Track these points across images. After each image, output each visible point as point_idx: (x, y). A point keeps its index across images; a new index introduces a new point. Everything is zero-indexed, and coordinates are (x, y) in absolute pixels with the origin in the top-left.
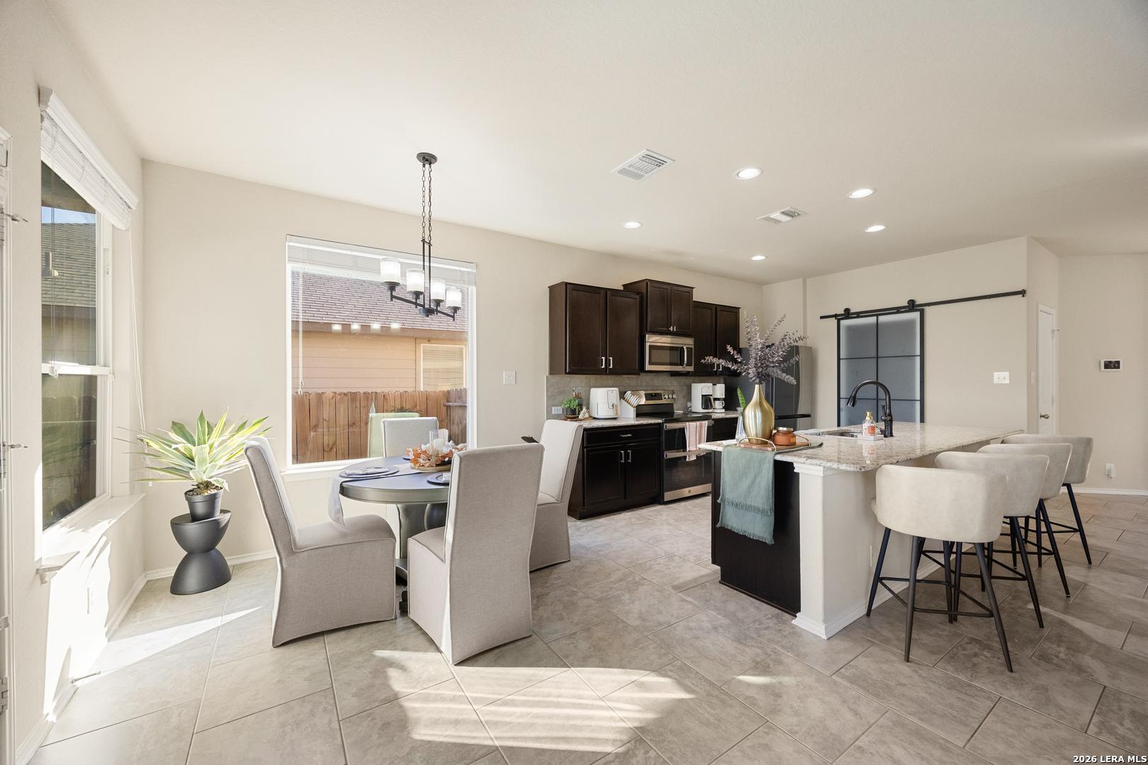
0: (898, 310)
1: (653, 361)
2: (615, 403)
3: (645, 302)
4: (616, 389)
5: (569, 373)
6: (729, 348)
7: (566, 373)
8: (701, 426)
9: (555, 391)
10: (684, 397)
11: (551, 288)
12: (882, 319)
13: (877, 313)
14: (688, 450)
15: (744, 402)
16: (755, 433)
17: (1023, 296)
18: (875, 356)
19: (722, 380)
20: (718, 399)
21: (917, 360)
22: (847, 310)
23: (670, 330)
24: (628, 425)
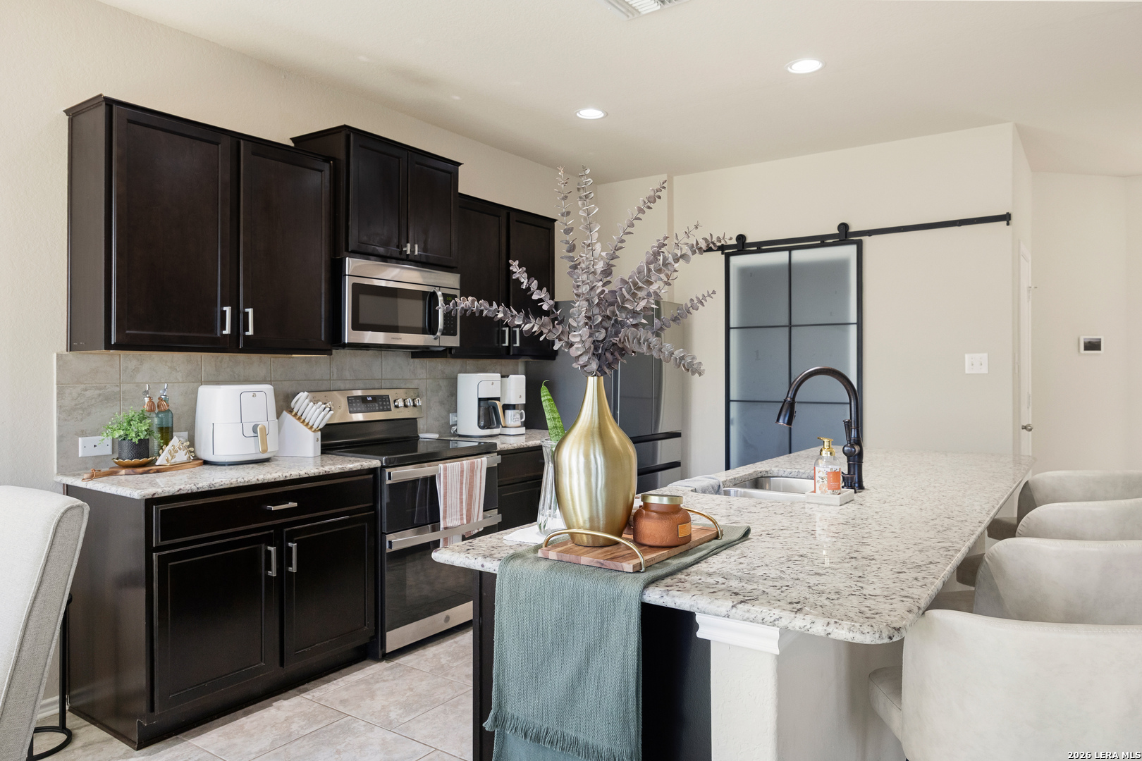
0: (822, 241)
1: (362, 321)
2: (262, 423)
3: (343, 184)
4: (268, 388)
5: (118, 346)
6: (518, 272)
7: (108, 346)
8: (472, 469)
9: (88, 393)
10: (442, 403)
11: (74, 114)
12: (800, 256)
13: (790, 244)
14: (442, 526)
15: (560, 424)
16: (587, 516)
17: (1008, 224)
18: (787, 323)
19: (521, 367)
20: (513, 407)
21: (853, 330)
22: (741, 238)
23: (406, 251)
24: (287, 479)
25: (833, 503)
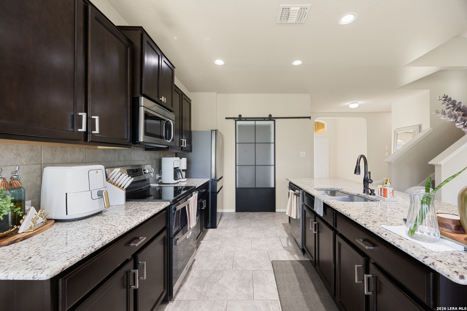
0: (264, 119)
4: (102, 167)
12: (258, 123)
13: (255, 119)
17: (310, 119)
18: (254, 142)
20: (183, 170)
21: (273, 145)
22: (240, 116)
23: (161, 100)
24: (141, 222)
25: (395, 200)
